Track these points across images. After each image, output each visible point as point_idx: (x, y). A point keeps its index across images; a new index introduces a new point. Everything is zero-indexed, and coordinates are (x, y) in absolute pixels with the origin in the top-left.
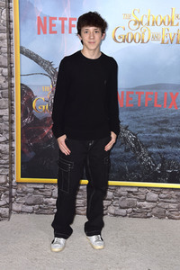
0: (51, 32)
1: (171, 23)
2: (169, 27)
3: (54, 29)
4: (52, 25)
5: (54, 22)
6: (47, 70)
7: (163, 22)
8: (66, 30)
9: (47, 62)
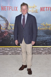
0: (5, 10)
1: (34, 8)
2: (33, 9)
3: (5, 9)
4: (5, 8)
5: (5, 7)
6: (4, 19)
7: (32, 7)
8: (9, 10)
9: (4, 18)
